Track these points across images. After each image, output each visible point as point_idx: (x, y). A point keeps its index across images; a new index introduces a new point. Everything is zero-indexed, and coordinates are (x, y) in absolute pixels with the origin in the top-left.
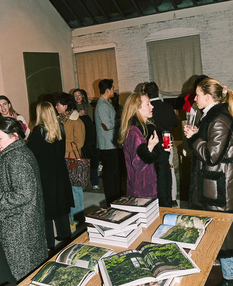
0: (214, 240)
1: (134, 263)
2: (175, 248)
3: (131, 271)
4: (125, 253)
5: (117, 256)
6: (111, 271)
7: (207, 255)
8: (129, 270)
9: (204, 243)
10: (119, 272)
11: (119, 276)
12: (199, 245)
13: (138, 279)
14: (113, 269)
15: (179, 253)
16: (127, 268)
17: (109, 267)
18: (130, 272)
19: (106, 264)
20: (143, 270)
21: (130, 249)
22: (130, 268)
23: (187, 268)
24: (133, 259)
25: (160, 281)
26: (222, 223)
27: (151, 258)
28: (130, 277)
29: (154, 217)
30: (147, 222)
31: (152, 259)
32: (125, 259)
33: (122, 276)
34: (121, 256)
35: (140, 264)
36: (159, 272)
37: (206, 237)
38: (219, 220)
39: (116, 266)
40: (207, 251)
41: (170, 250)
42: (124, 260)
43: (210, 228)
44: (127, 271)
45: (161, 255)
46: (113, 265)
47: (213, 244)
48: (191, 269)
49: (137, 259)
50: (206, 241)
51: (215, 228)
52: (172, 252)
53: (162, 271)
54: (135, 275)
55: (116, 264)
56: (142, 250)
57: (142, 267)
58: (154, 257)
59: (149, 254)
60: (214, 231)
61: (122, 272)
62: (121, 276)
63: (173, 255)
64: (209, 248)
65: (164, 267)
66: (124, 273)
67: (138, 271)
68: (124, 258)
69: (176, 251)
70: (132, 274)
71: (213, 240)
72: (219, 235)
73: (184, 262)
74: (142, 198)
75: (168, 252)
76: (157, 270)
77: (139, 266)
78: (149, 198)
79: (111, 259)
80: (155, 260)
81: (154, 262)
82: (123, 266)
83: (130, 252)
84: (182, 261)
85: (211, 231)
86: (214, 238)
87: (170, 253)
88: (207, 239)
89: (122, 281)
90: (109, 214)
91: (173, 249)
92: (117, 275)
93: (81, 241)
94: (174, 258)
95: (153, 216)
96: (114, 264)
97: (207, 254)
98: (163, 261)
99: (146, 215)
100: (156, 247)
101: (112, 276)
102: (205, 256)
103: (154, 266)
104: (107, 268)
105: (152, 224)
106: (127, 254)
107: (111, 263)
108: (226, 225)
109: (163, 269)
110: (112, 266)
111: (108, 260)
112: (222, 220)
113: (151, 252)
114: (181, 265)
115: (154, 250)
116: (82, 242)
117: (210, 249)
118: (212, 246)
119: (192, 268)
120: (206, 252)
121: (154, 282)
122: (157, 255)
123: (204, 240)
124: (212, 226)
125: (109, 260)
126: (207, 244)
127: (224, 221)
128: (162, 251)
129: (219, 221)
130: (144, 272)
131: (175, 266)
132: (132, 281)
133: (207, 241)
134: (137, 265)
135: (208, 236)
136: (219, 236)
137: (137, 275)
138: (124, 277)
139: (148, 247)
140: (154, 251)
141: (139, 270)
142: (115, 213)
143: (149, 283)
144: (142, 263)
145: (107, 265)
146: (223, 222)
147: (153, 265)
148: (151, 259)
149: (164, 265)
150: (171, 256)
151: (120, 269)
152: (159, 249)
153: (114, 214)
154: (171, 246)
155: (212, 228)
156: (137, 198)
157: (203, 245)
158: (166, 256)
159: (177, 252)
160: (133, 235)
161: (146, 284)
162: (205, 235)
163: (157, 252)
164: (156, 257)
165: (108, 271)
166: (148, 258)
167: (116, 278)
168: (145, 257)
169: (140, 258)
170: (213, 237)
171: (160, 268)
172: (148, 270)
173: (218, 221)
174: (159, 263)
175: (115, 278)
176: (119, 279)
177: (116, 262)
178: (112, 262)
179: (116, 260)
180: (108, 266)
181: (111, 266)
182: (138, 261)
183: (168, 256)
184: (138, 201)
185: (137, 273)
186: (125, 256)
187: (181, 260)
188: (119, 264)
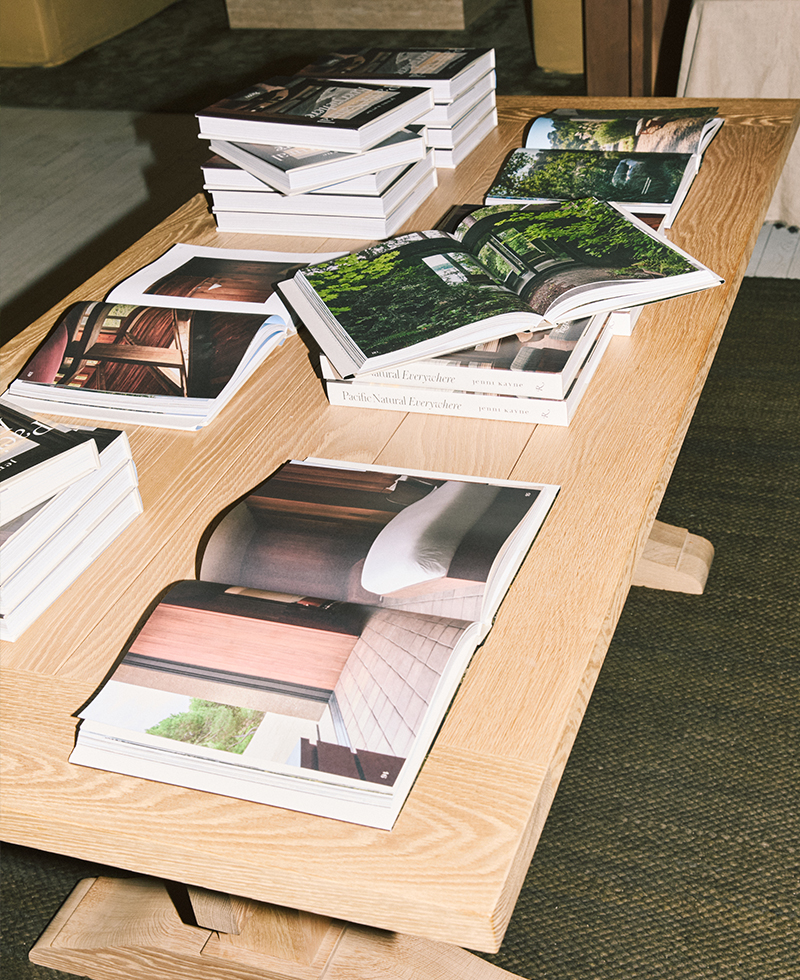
0: (739, 190)
1: (440, 273)
2: (601, 212)
3: (433, 301)
4: (390, 242)
5: (361, 257)
6: (347, 309)
7: (723, 238)
8: (427, 297)
9: (704, 202)
10: (383, 310)
11: (386, 322)
12: (683, 211)
13: (470, 322)
14: (354, 302)
15: (621, 227)
16: (412, 291)
17: (334, 296)
18: (431, 305)
19: (318, 288)
20: (487, 292)
21: (411, 230)
22: (429, 290)
23: (668, 273)
24: (434, 262)
25: (560, 326)
26: (763, 133)
27: (510, 249)
28: (433, 318)
29: (480, 127)
30: (457, 146)
31: (514, 252)
32: (399, 262)
33: (397, 321)
34: (378, 257)
35: (467, 274)
36: (557, 293)
37: (708, 181)
38: (748, 123)
39: (364, 290)
40: (720, 226)
41: (583, 219)
42: (396, 267)
43: (718, 150)
44: (418, 300)
45: (550, 236)
46: (348, 289)
47: (739, 203)
48: (684, 275)
49: (448, 258)
50: (708, 195)
51: (736, 149)
52: (593, 228)
53: (569, 288)
54: (454, 311)
55: (361, 282)
56: (462, 230)
57: (480, 284)
58: (521, 244)
59: (498, 238)
60: (734, 159)
61: (393, 307)
62: (393, 321)
63: (597, 235)
64: (727, 216)
65: (574, 274)
66: (408, 310)
67: (467, 297)
68: (391, 261)
69: (610, 221)
70: (444, 308)
71: (735, 188)
72: (759, 172)
73: (649, 254)
74: (425, 51)
75: (574, 226)
76: (544, 287)
77: (466, 279)
78: (456, 49)
79: (335, 268)
80: (532, 253)
81: (528, 261)
82: (394, 287)
83: (415, 237)
84: (643, 252)
85: (723, 160)
86: (741, 183)
87: (585, 228)
88: (713, 188)
89: (403, 334)
90: (303, 100)
91: (593, 217)
92: (375, 319)
93: (181, 233)
94: (608, 243)
95: (476, 122)
96: (353, 285)
97: (720, 236)
98: (564, 256)
99: (449, 115)
100: (522, 211)
101: (353, 325)
102: (715, 244)
103: (527, 277)
104: (326, 300)
105: (471, 154)
106: (404, 246)
107: (340, 281)
108: (778, 138)
109: (572, 281)
110: (345, 292)
111: (321, 272)
112: (762, 121)
113: (509, 228)
114: (641, 263)
115: (520, 222)
116: (185, 233)
117: (731, 218)
118: (736, 209)
119: (688, 269)
120: (714, 230)
121: (534, 333)
122: (535, 237)
123: (699, 192)
124: (722, 143)
125: (331, 274)
126: (714, 203)
127: (771, 124)
128: (549, 223)
129: (749, 127)
130: (493, 299)
131: (620, 267)
132: (444, 333)
133: (712, 194)
134: (456, 279)
135: (715, 178)
136: (757, 175)
137: (463, 308)
138: (406, 324)
139: (491, 213)
140: (521, 227)
141: (467, 294)
142: (327, 94)
143: (514, 338)
144: (473, 270)
145: (325, 288)
146: (766, 127)
147: (523, 272)
148: (509, 253)
149: (573, 267)
150: (591, 237)
151: (383, 299)
152: (539, 217)
153: (323, 97)
154: (583, 207)
155: (723, 151)
156: (400, 55)
157: (700, 208)
158: (572, 238)
159: (612, 225)
160: (407, 192)
161: (503, 341)
162: (703, 176)
163: (531, 227)
164: (531, 246)
165: (333, 309)
166: (495, 253)
167: (375, 329)
168: (483, 253)
169: (460, 257)
170: (734, 178)
171: (559, 280)
172: (506, 292)
173: (744, 126)
174: (549, 263)
175: (367, 329)
176: (389, 332)
177: (361, 277)
178: (341, 277)
179: (358, 272)
180: (330, 293)
181: (341, 293)
182: (456, 264)
183: (580, 239)
184: (407, 62)
185: (461, 302)
186: (397, 253)
187: (636, 248)
188: (376, 281)
